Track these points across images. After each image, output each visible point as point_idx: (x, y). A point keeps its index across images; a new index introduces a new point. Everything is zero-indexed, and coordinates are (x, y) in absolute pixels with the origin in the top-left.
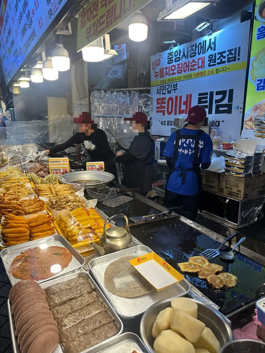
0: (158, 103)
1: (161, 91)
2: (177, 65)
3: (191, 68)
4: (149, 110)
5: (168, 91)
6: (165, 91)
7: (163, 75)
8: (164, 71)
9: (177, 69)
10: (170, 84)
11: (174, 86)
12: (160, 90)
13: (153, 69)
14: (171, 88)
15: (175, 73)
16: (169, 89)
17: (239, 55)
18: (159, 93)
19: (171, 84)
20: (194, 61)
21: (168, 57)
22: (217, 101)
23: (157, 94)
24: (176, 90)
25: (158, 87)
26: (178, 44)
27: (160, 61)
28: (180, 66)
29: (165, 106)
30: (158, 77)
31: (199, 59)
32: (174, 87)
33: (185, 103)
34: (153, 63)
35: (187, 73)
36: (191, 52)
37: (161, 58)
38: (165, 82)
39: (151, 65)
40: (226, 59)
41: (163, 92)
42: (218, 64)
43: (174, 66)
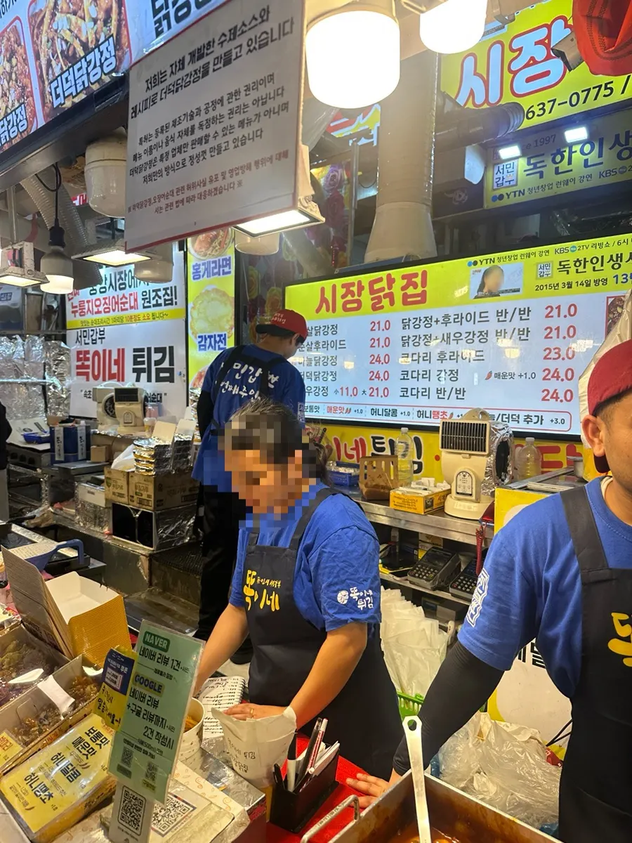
0: (79, 359)
1: (83, 339)
2: (103, 299)
3: (121, 307)
5: (93, 340)
6: (89, 339)
7: (85, 312)
8: (84, 306)
9: (103, 305)
10: (95, 329)
11: (101, 333)
12: (80, 336)
13: (70, 300)
14: (96, 336)
15: (101, 312)
16: (94, 337)
17: (176, 298)
18: (79, 342)
20: (124, 296)
22: (156, 363)
23: (76, 343)
24: (103, 340)
25: (78, 332)
28: (107, 301)
29: (90, 365)
30: (77, 314)
31: (131, 295)
32: (100, 335)
33: (117, 362)
35: (117, 314)
36: (120, 282)
38: (88, 324)
40: (162, 301)
41: (85, 340)
42: (154, 306)
43: (99, 299)
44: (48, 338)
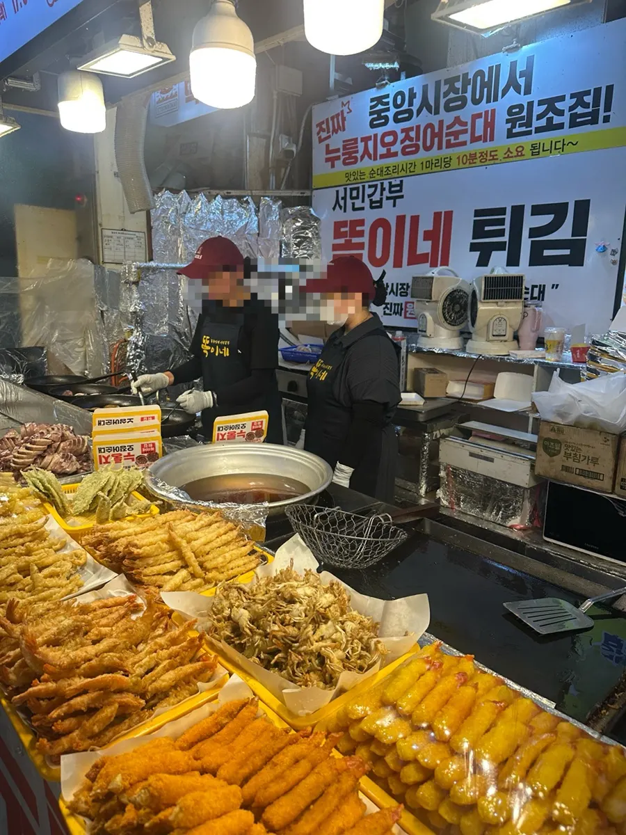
0: (337, 235)
1: (349, 202)
2: (403, 131)
3: (448, 141)
4: (309, 252)
5: (372, 202)
6: (363, 201)
7: (356, 158)
8: (357, 147)
9: (402, 142)
10: (378, 183)
11: (393, 189)
12: (344, 198)
13: (321, 140)
14: (382, 194)
15: (395, 154)
16: (376, 197)
17: (608, 109)
18: (340, 207)
19: (382, 184)
20: (457, 120)
21: (372, 107)
22: (534, 232)
23: (334, 209)
24: (397, 200)
25: (337, 192)
26: (403, 75)
27: (344, 119)
28: (413, 134)
29: (363, 243)
30: (338, 163)
31: (475, 117)
32: (391, 192)
33: (430, 236)
34: (319, 125)
35: (434, 153)
36: (448, 98)
37: (346, 110)
38: (362, 177)
39: (315, 130)
40: (566, 119)
41: (353, 204)
42: (538, 130)
43: (393, 133)
44: (287, 202)
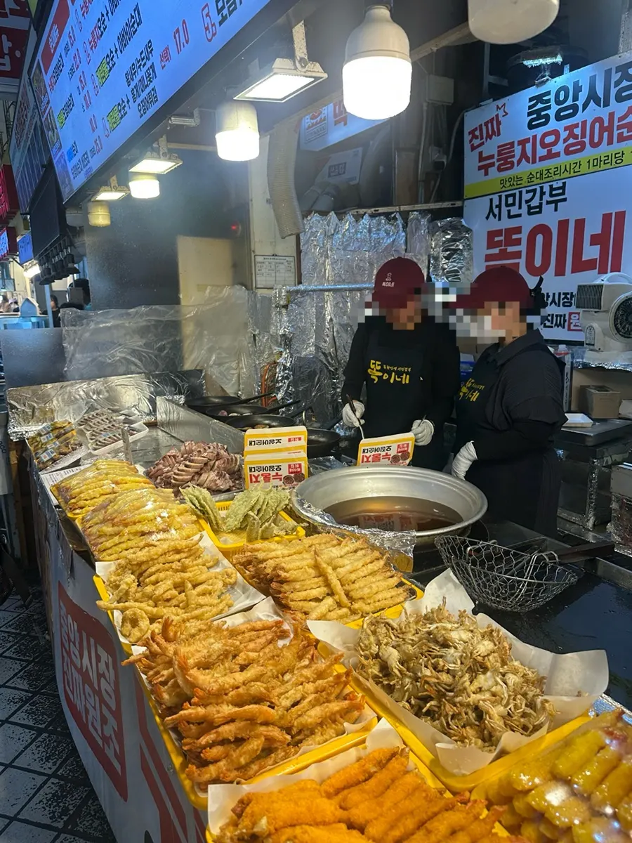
0: (491, 244)
1: (504, 209)
2: (566, 129)
3: (620, 135)
4: (459, 265)
5: (530, 208)
6: (520, 208)
7: (512, 163)
8: (513, 151)
9: (565, 140)
10: (538, 187)
11: (554, 193)
12: (499, 206)
13: (473, 148)
14: (541, 199)
15: (558, 155)
16: (535, 203)
18: (495, 216)
19: (542, 188)
21: (530, 107)
23: (487, 218)
24: (559, 204)
25: (491, 200)
26: (567, 68)
27: (499, 123)
28: (577, 131)
29: (521, 252)
30: (493, 171)
32: (551, 195)
33: (599, 239)
34: (472, 132)
35: (604, 150)
36: (621, 86)
37: (501, 113)
38: (519, 183)
39: (467, 137)
41: (509, 211)
43: (555, 132)
44: (436, 215)
